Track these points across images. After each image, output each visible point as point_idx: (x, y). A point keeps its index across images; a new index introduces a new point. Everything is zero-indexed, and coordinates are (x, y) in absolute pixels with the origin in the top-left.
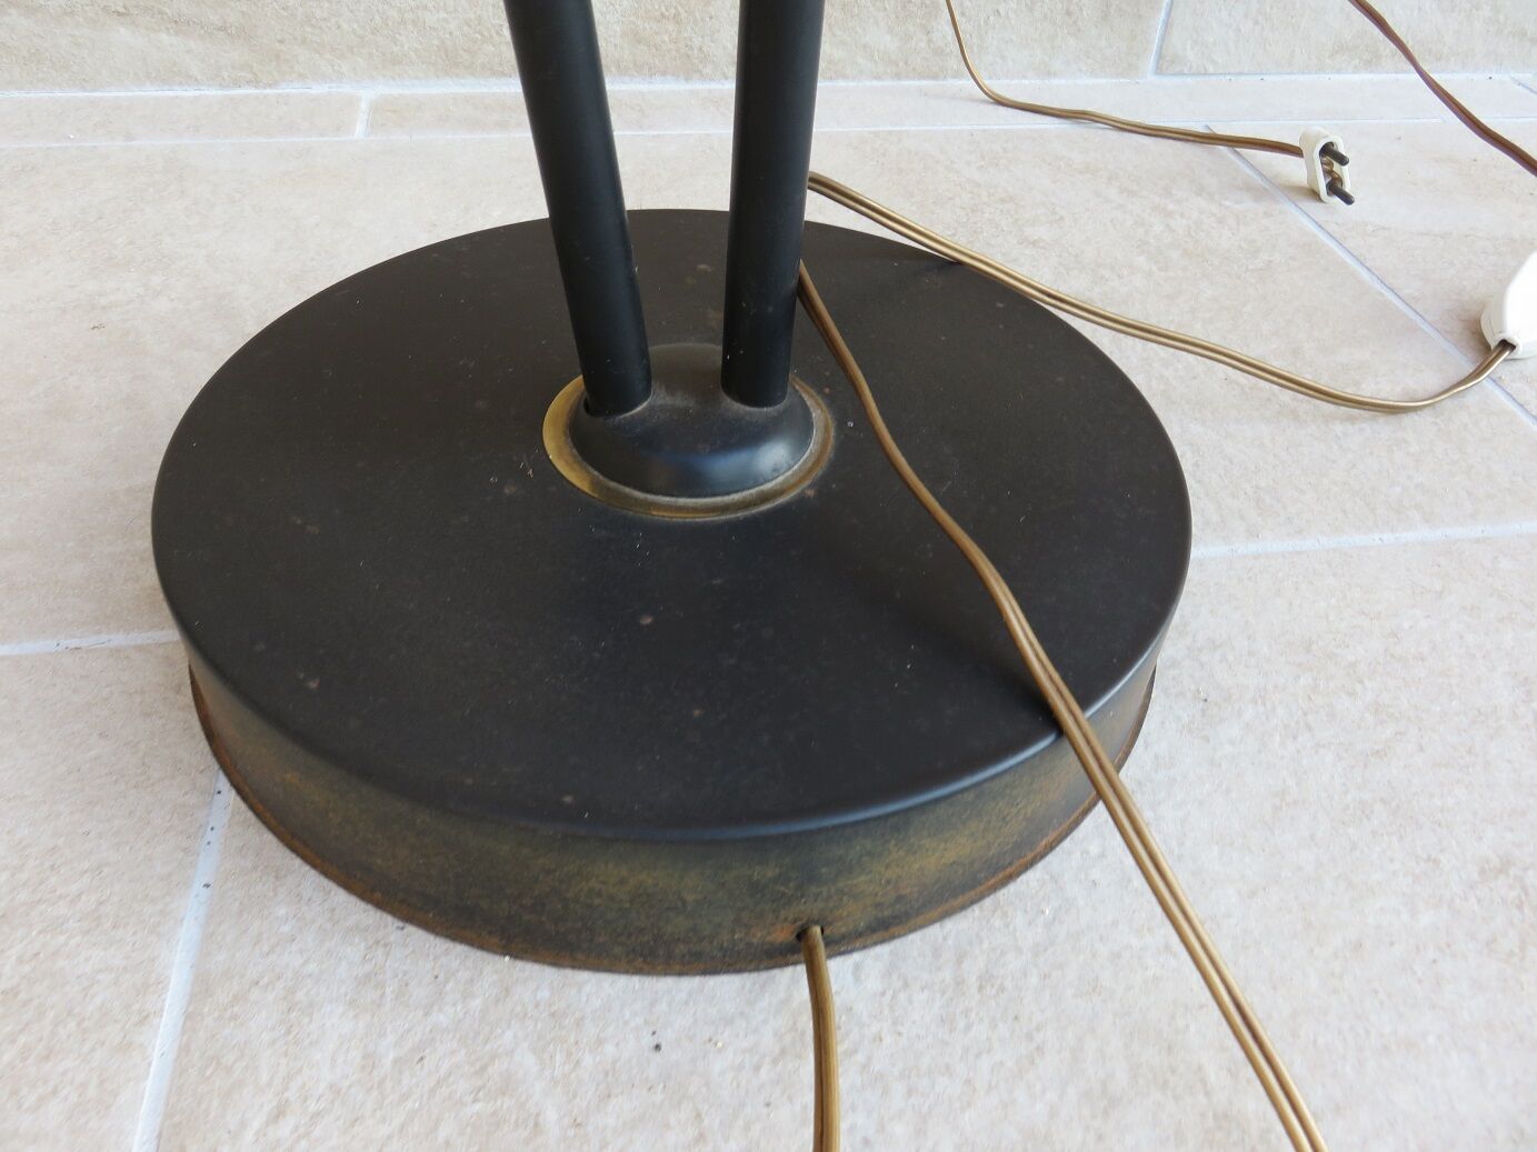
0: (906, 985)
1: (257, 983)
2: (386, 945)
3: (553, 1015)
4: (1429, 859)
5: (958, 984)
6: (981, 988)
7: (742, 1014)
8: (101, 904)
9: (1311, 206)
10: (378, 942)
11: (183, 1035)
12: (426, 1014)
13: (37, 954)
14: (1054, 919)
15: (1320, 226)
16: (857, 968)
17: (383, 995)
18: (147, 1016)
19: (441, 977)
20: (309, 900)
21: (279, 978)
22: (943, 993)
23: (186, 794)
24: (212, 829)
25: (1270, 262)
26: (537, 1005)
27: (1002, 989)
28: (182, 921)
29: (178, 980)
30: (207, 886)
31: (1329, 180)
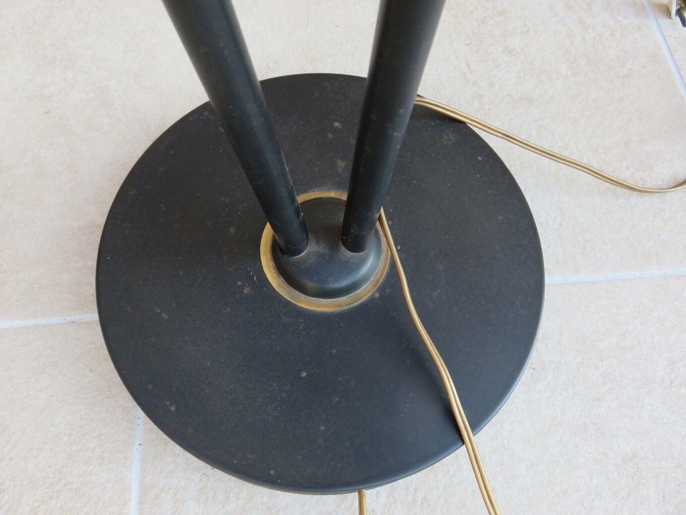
0: (395, 501)
1: (163, 490)
2: (207, 476)
3: (268, 508)
4: (604, 453)
5: (414, 502)
6: (422, 504)
7: (335, 510)
8: (103, 452)
9: (664, 21)
10: (204, 474)
11: (140, 510)
12: (223, 506)
13: (84, 474)
14: (454, 475)
15: (665, 39)
16: (378, 493)
17: (208, 498)
18: (126, 502)
19: (228, 490)
20: (178, 454)
21: (170, 489)
22: (408, 506)
23: (127, 402)
24: (139, 418)
25: (632, 69)
26: (262, 504)
27: (430, 505)
28: (133, 460)
29: (135, 486)
30: (140, 445)
31: (679, 7)
